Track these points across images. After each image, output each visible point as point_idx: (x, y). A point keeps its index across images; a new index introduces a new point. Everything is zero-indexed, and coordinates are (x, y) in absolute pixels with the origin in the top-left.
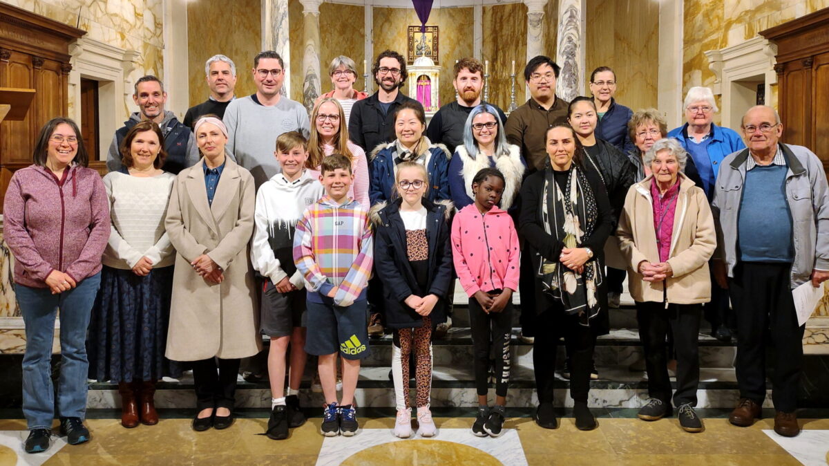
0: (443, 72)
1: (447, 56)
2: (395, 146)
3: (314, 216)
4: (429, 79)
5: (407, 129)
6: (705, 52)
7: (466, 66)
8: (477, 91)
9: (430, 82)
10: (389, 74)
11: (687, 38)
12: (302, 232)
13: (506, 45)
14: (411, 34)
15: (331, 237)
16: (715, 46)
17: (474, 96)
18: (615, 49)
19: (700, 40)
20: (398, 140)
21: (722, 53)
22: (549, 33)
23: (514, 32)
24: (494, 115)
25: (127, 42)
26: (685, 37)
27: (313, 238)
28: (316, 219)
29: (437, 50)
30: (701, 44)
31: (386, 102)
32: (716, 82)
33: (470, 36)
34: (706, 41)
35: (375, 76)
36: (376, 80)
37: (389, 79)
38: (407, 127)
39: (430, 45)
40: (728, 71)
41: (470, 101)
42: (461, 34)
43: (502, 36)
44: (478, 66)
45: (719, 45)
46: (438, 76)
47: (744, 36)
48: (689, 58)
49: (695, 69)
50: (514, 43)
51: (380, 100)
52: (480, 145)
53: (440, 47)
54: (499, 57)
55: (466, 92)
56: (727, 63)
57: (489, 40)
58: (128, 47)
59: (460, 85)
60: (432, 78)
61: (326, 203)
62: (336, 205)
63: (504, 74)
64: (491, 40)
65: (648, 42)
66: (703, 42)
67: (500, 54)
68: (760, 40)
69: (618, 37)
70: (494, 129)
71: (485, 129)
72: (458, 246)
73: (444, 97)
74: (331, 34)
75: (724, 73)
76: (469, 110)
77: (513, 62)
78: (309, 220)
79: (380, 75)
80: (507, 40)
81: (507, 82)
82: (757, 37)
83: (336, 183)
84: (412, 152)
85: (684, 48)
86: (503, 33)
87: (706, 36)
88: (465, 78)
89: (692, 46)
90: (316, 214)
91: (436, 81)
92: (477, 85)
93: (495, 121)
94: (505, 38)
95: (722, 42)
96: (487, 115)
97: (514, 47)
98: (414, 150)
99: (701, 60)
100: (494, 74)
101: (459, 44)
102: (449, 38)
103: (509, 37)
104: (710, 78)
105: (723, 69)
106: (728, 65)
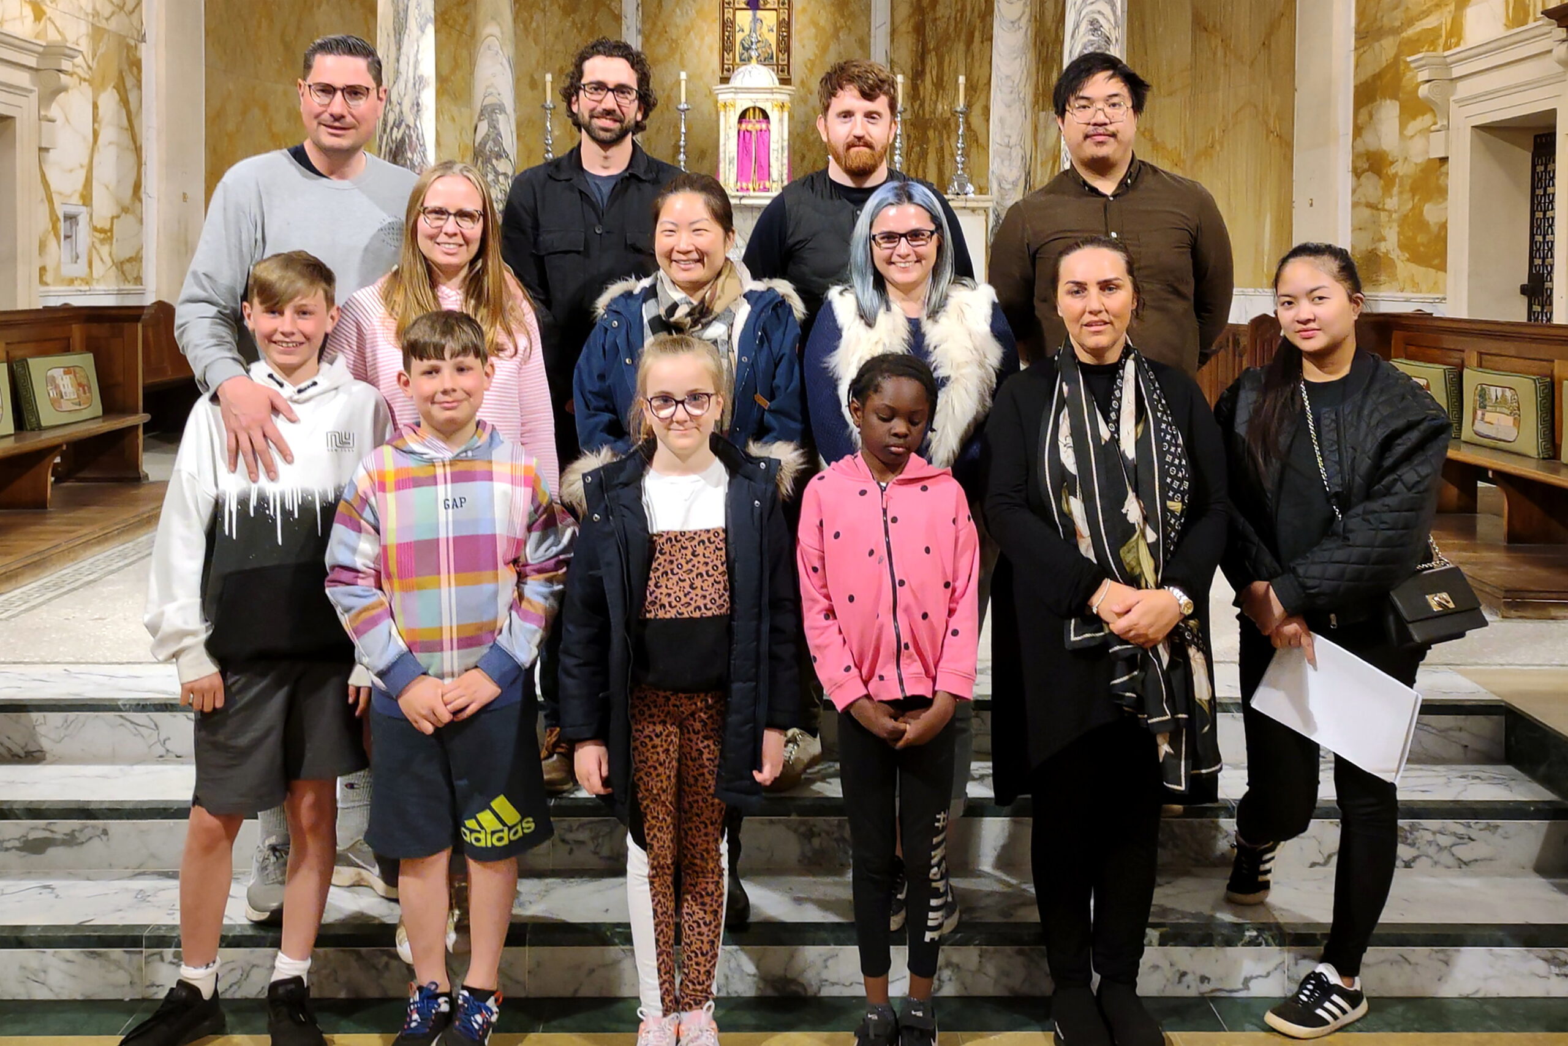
0: (798, 101)
1: (811, 65)
2: (653, 287)
3: (382, 487)
4: (766, 116)
5: (683, 246)
6: (1409, 59)
7: (851, 80)
8: (878, 148)
9: (768, 122)
10: (609, 101)
11: (1364, 25)
12: (353, 534)
13: (945, 40)
14: (728, 15)
15: (433, 544)
16: (1433, 44)
17: (870, 162)
18: (1194, 48)
19: (1395, 31)
20: (661, 273)
21: (1449, 60)
22: (1042, 14)
23: (963, 10)
24: (929, 211)
25: (49, 24)
26: (1358, 23)
27: (385, 549)
28: (391, 497)
29: (788, 50)
30: (1398, 39)
31: (604, 173)
32: (1433, 128)
33: (864, 18)
34: (1410, 32)
35: (569, 104)
36: (572, 115)
37: (608, 113)
38: (684, 241)
39: (772, 38)
40: (1464, 102)
41: (861, 173)
42: (843, 16)
43: (935, 20)
44: (882, 81)
45: (1442, 41)
46: (786, 109)
47: (1504, 21)
48: (1370, 70)
49: (1384, 97)
50: (963, 37)
51: (586, 166)
52: (890, 288)
53: (795, 44)
54: (928, 70)
55: (854, 150)
56: (1460, 85)
57: (905, 28)
58: (53, 36)
59: (837, 131)
60: (774, 115)
61: (416, 447)
62: (442, 452)
63: (940, 106)
64: (910, 29)
65: (1269, 35)
66: (1404, 35)
67: (932, 60)
68: (1547, 29)
69: (1200, 25)
70: (929, 248)
71: (903, 246)
72: (815, 570)
73: (803, 158)
74: (544, 10)
75: (1453, 107)
76: (859, 196)
77: (962, 79)
78: (372, 500)
79: (585, 103)
80: (947, 28)
81: (946, 126)
82: (1537, 23)
83: (445, 392)
84: (695, 303)
85: (1356, 49)
86: (939, 14)
87: (1410, 22)
88: (848, 114)
89: (1376, 45)
90: (390, 480)
91: (781, 120)
92: (879, 132)
93: (932, 227)
94: (941, 24)
95: (1450, 35)
96: (911, 209)
97: (961, 47)
98: (702, 301)
99: (1398, 78)
100: (916, 106)
101: (838, 38)
102: (815, 24)
103: (953, 23)
104: (1419, 119)
105: (1452, 99)
106: (1463, 89)
